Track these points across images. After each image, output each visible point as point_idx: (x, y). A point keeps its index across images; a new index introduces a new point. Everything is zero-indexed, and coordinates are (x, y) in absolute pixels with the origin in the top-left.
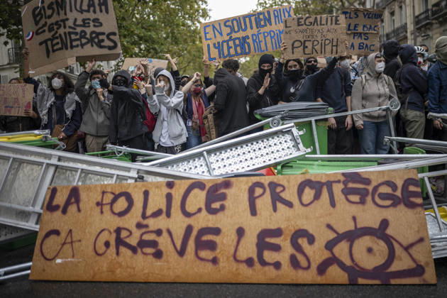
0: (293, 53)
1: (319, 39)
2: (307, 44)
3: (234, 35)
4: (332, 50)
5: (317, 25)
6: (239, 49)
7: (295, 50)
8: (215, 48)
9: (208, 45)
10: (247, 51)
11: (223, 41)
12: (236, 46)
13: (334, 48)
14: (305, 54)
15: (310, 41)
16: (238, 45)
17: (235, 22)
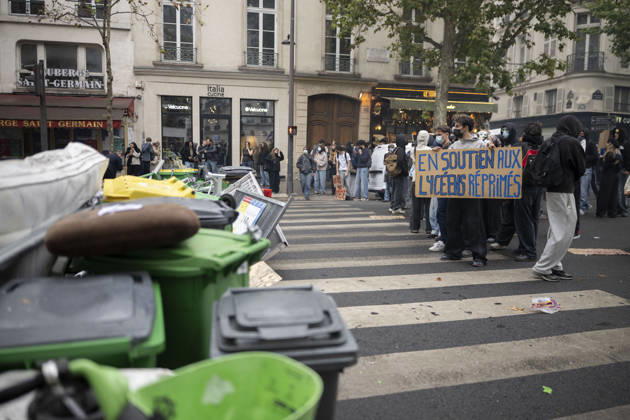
3: (450, 172)
6: (452, 187)
8: (428, 181)
9: (421, 177)
10: (461, 192)
11: (437, 176)
12: (450, 184)
16: (452, 184)
17: (453, 156)
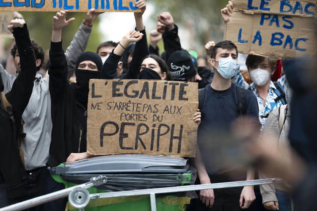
0: (102, 145)
1: (149, 123)
2: (127, 129)
4: (171, 144)
5: (148, 97)
7: (105, 138)
13: (175, 142)
14: (122, 148)
15: (134, 124)
